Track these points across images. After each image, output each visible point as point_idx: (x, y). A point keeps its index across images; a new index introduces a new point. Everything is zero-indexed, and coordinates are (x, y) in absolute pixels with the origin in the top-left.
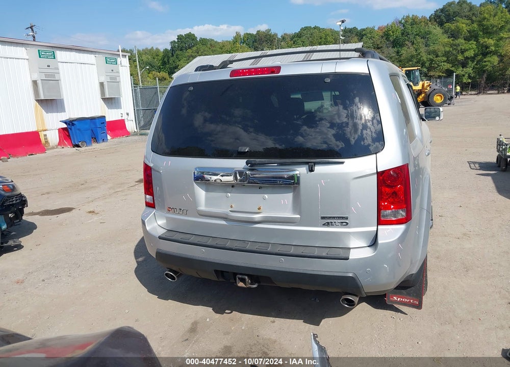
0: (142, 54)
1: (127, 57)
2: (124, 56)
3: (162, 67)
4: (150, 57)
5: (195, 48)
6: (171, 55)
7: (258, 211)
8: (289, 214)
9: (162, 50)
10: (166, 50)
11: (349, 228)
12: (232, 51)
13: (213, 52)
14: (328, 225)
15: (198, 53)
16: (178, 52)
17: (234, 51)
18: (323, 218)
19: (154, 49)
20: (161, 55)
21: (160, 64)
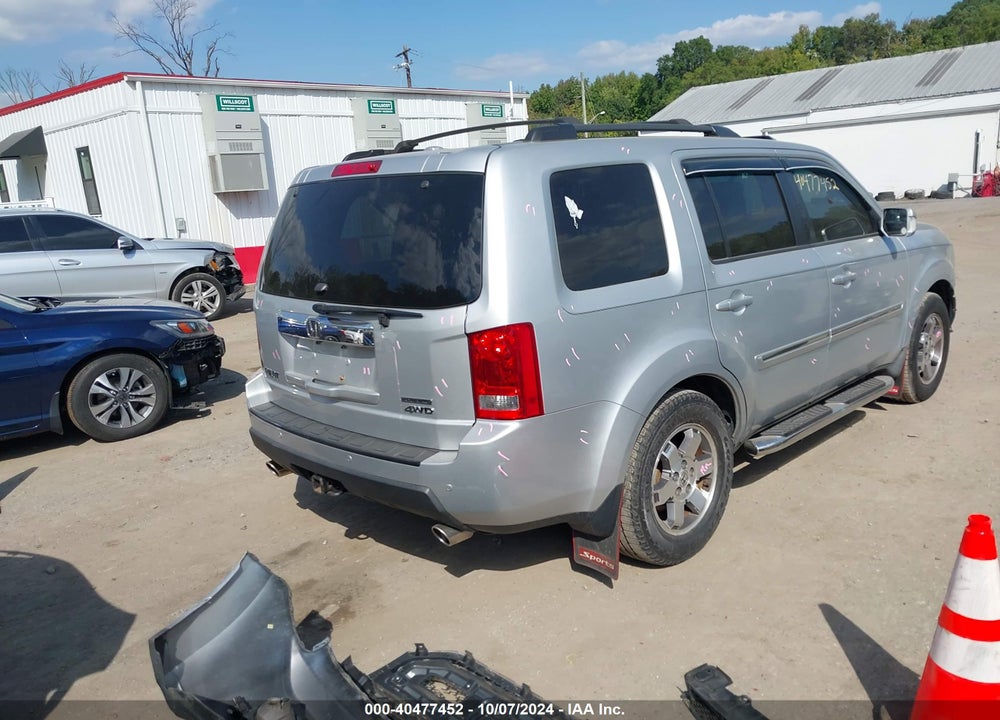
0: (604, 85)
1: (524, 101)
2: (518, 100)
3: (637, 109)
4: (616, 91)
5: (699, 70)
6: (655, 84)
7: (339, 382)
8: (371, 391)
9: (640, 76)
10: (647, 76)
11: (436, 418)
12: (783, 70)
13: (736, 75)
14: (410, 410)
15: (705, 78)
16: (671, 79)
17: (787, 69)
18: (403, 400)
19: (627, 74)
20: (638, 86)
21: (634, 104)
